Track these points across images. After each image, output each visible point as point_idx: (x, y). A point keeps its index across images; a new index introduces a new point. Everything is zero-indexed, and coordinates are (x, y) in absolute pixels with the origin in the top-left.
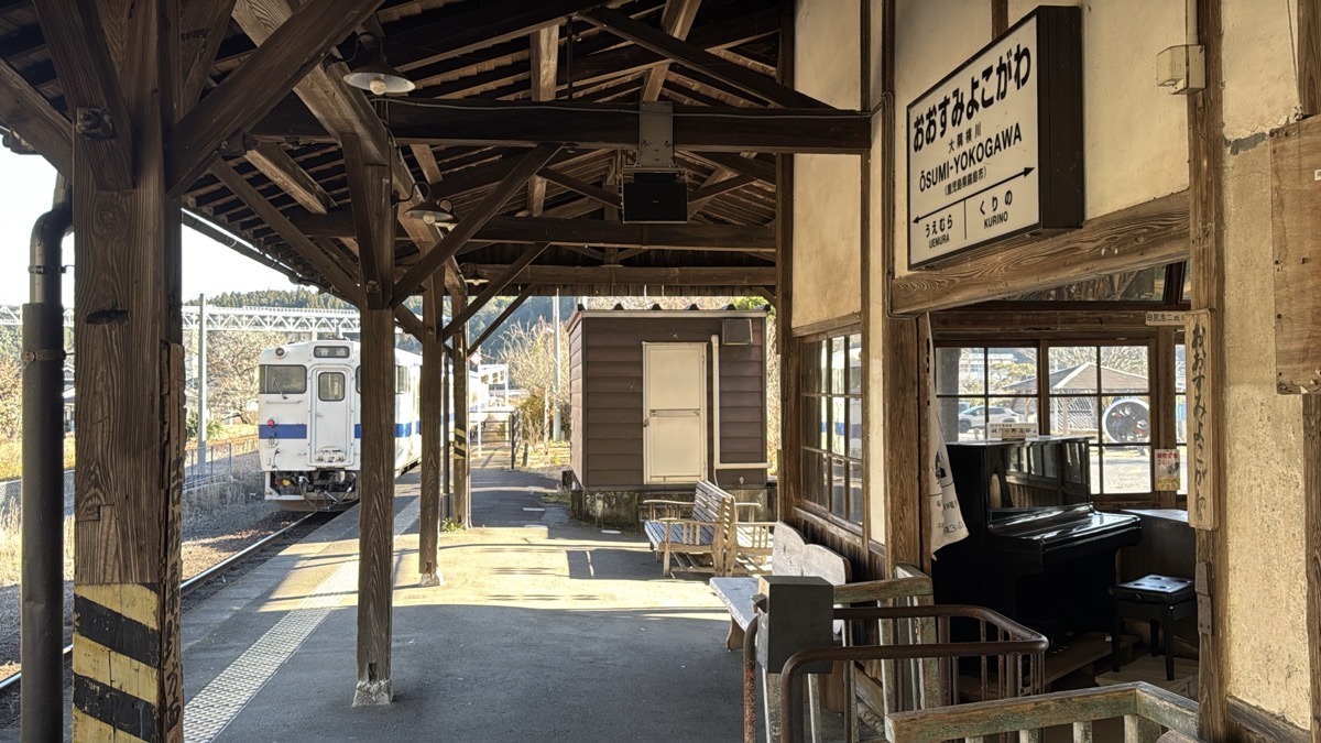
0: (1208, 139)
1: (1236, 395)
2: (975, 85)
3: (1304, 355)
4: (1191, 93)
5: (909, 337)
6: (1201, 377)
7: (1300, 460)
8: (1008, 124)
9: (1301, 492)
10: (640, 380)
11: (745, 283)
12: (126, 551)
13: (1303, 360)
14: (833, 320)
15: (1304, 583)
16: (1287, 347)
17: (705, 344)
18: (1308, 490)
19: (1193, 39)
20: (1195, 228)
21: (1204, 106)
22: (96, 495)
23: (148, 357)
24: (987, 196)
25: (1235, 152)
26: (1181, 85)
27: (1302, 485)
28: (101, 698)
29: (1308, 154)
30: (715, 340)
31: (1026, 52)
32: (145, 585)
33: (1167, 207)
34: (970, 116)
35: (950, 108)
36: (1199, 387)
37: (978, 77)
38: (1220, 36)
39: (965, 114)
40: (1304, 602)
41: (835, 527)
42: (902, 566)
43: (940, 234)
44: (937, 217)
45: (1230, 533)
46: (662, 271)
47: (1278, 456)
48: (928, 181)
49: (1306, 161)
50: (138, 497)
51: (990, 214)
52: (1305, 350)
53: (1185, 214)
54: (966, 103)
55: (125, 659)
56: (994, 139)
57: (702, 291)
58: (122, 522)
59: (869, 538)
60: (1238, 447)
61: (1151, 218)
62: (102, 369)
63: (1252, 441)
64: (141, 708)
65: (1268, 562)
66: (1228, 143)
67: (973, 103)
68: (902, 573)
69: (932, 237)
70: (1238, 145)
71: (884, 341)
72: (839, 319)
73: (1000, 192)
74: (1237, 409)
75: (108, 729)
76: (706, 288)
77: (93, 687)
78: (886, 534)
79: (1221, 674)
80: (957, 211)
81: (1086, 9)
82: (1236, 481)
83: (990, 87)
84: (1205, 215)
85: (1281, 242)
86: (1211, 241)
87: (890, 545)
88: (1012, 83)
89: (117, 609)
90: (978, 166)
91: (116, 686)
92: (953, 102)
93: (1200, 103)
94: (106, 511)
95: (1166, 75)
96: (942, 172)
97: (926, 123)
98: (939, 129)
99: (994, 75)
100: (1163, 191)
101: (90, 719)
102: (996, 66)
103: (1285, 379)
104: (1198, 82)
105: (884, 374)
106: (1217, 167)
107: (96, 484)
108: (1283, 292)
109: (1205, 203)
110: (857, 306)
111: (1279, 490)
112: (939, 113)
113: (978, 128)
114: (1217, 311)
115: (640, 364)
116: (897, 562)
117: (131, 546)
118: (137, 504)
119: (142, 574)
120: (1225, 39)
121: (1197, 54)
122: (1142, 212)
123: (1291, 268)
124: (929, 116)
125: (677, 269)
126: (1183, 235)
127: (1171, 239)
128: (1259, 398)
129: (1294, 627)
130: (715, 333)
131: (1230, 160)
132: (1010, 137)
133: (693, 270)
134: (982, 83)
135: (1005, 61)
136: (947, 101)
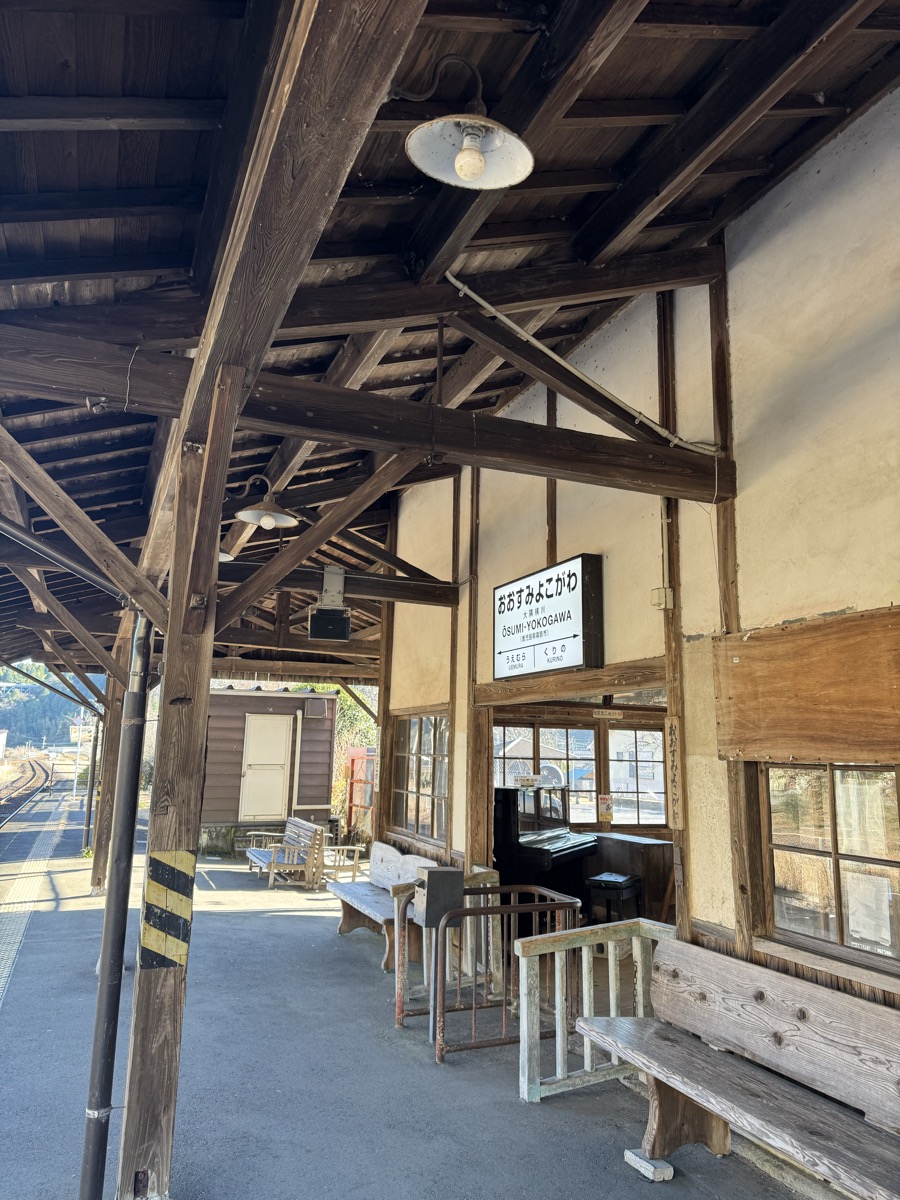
0: (675, 633)
1: (691, 761)
2: (541, 585)
3: (731, 742)
4: (666, 610)
5: (483, 720)
6: (674, 751)
7: (726, 793)
8: (564, 609)
9: (727, 809)
10: (242, 742)
11: (328, 674)
12: (180, 831)
13: (731, 744)
14: (425, 706)
15: (730, 854)
16: (723, 738)
17: (292, 717)
18: (730, 807)
19: (667, 585)
20: (669, 675)
21: (672, 617)
22: (167, 800)
23: (201, 724)
24: (550, 646)
25: (688, 641)
26: (663, 606)
27: (727, 805)
28: (160, 917)
29: (730, 650)
30: (299, 713)
31: (574, 574)
32: (190, 851)
33: (653, 663)
34: (538, 601)
35: (524, 594)
36: (673, 755)
37: (544, 581)
38: (680, 585)
39: (534, 599)
40: (730, 864)
41: (422, 844)
42: (477, 865)
43: (516, 663)
44: (515, 653)
45: (690, 831)
46: (270, 664)
47: (715, 791)
48: (508, 631)
49: (729, 653)
50: (189, 801)
51: (551, 655)
52: (732, 740)
53: (663, 668)
54: (535, 594)
55: (175, 894)
56: (554, 616)
57: (297, 678)
58: (179, 815)
59: (451, 848)
60: (694, 787)
61: (643, 668)
62: (175, 729)
63: (701, 784)
64: (181, 922)
65: (711, 845)
66: (684, 636)
67: (540, 594)
68: (477, 870)
69: (511, 663)
70: (690, 638)
71: (469, 721)
72: (431, 706)
73: (558, 645)
74: (692, 767)
75: (162, 934)
76: (300, 677)
77: (156, 910)
78: (466, 845)
79: (688, 905)
80: (529, 652)
81: (605, 558)
82: (692, 804)
83: (552, 588)
84: (674, 670)
85: (718, 688)
86: (677, 684)
87: (469, 852)
88: (565, 589)
89: (173, 865)
90: (543, 629)
91: (169, 909)
92: (526, 592)
93: (671, 616)
94: (171, 809)
95: (656, 601)
96: (519, 628)
97: (507, 600)
98: (517, 605)
99: (554, 582)
100: (650, 655)
101: (153, 929)
102: (555, 578)
103: (722, 753)
104: (670, 606)
105: (468, 742)
106: (679, 647)
107: (167, 794)
108: (720, 712)
109: (674, 664)
110: (447, 699)
111: (716, 808)
112: (517, 596)
113: (543, 609)
114: (682, 718)
115: (243, 730)
116: (474, 863)
117: (183, 828)
118: (189, 805)
119: (188, 845)
120: (682, 588)
121: (669, 592)
122: (638, 664)
123: (724, 701)
124: (509, 596)
125: (281, 663)
126: (662, 678)
127: (655, 679)
128: (704, 762)
129: (725, 877)
130: (299, 709)
131: (686, 645)
132: (564, 617)
133: (292, 664)
134: (546, 585)
135: (561, 576)
136: (522, 591)
